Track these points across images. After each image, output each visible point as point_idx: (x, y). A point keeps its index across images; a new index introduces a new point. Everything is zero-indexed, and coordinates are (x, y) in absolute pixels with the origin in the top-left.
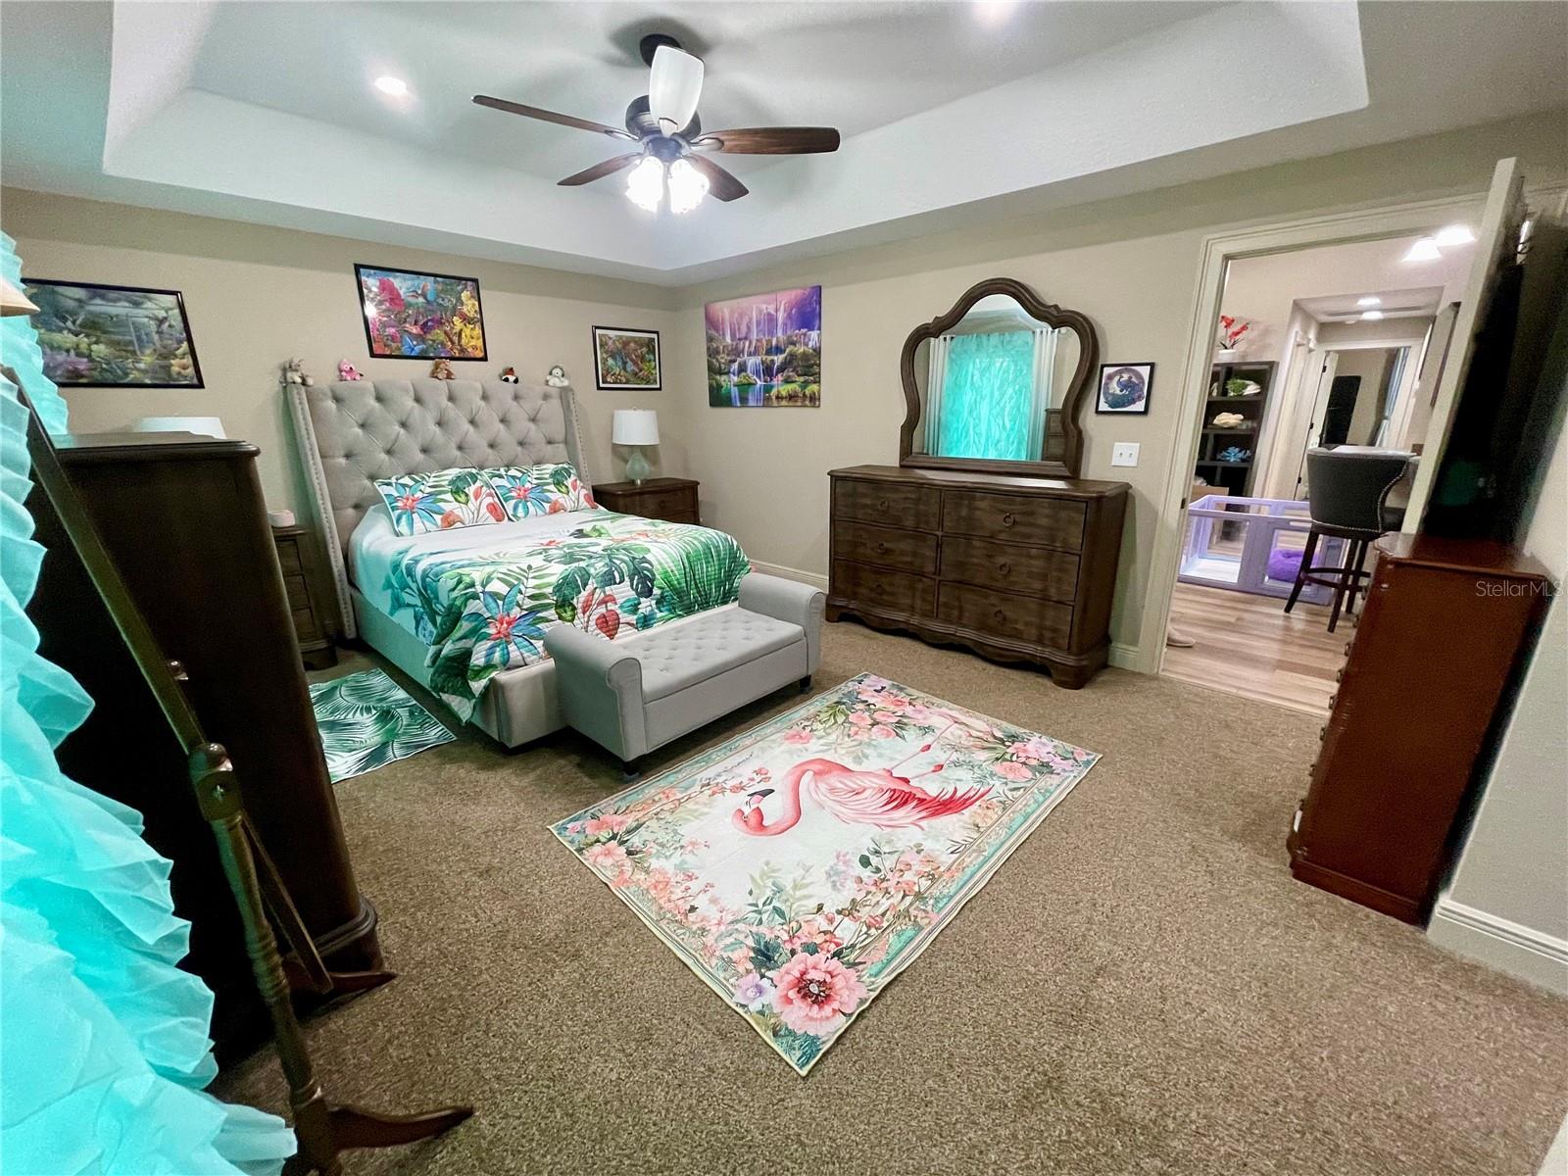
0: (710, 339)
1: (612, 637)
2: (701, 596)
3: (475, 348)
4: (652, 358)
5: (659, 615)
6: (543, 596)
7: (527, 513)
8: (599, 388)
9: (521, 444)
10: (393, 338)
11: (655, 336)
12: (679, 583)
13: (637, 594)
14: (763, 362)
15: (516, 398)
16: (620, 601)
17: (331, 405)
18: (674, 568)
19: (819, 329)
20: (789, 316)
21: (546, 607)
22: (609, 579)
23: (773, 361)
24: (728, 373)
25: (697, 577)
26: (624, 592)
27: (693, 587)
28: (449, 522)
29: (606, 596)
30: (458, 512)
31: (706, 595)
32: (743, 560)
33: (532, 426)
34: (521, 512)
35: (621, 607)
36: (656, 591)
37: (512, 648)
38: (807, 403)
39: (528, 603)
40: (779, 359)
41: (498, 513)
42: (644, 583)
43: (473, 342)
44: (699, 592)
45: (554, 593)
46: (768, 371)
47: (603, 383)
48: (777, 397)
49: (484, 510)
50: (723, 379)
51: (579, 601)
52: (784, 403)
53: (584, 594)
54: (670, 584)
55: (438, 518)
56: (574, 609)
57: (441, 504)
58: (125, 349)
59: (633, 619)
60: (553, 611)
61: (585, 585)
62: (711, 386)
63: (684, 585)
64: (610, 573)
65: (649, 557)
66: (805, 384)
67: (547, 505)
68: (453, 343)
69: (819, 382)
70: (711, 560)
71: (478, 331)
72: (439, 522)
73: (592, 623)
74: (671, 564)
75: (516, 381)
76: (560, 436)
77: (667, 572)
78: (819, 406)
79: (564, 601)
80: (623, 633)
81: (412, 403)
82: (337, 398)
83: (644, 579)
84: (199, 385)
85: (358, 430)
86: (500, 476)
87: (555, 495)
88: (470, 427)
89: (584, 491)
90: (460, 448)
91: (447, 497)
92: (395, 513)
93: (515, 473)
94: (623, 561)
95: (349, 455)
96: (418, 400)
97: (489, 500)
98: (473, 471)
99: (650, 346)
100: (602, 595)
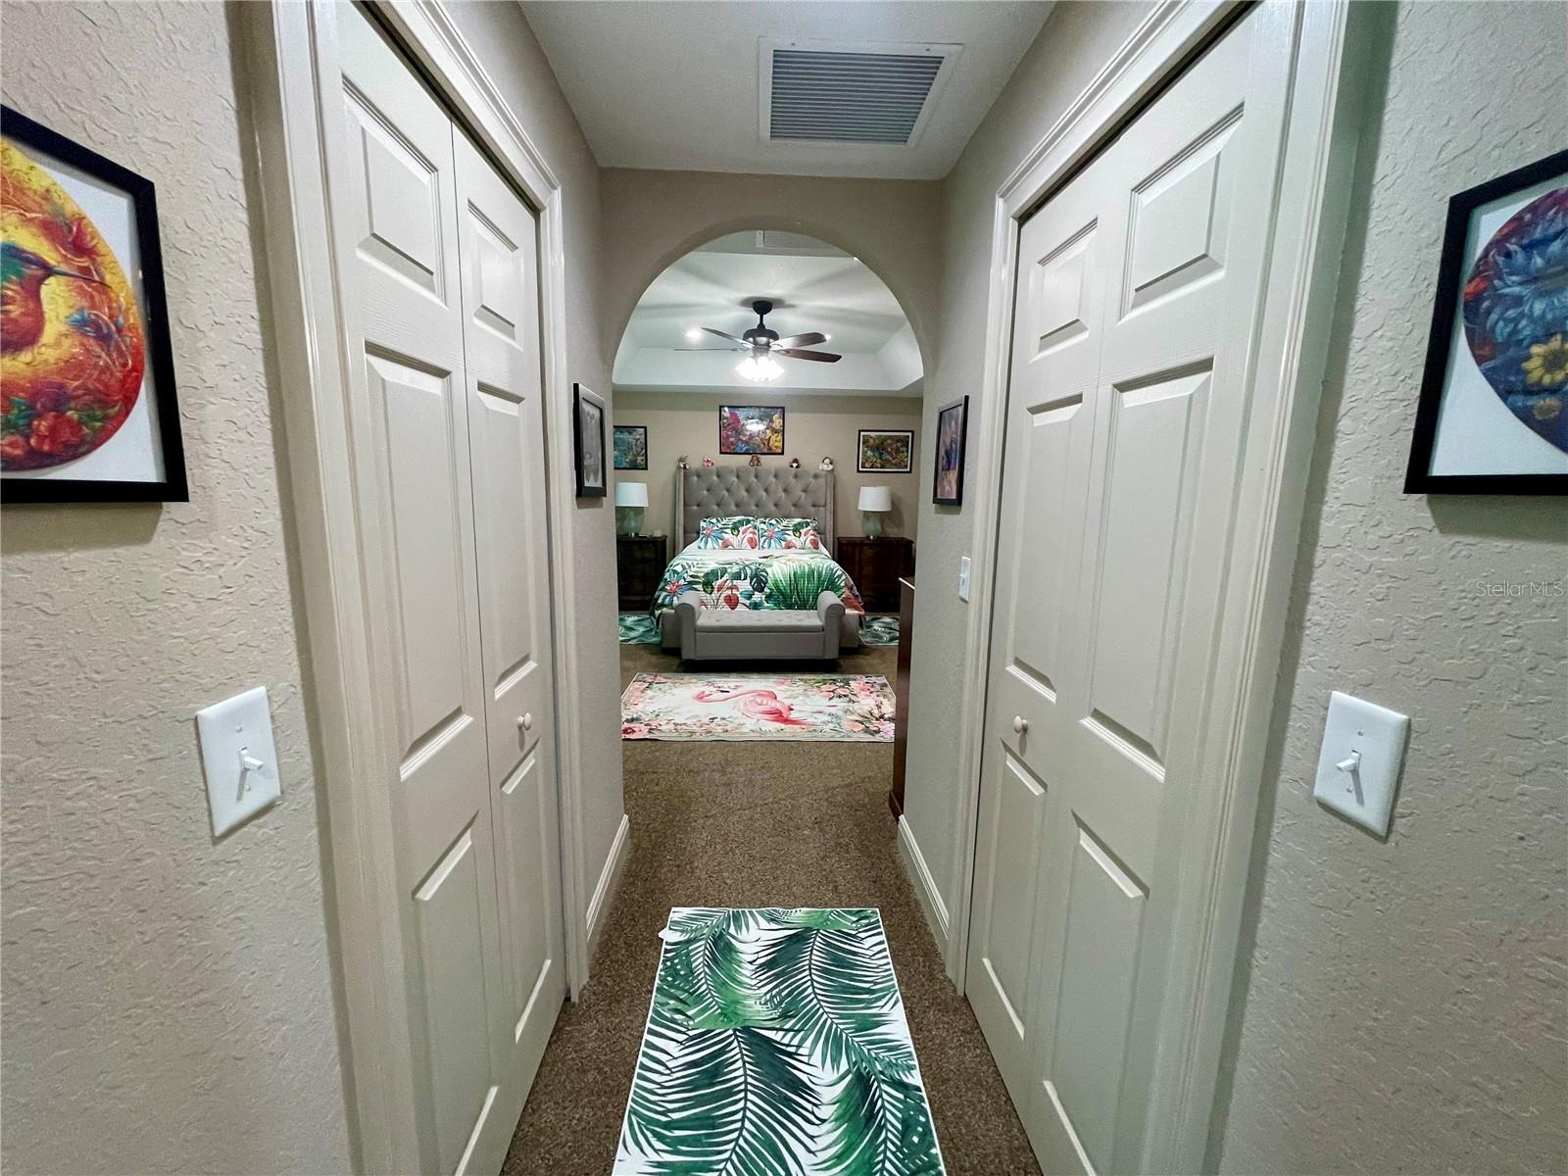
1: (733, 609)
2: (800, 601)
3: (777, 447)
5: (766, 604)
6: (697, 577)
7: (769, 545)
8: (858, 471)
9: (795, 505)
10: (732, 444)
11: (910, 434)
12: (785, 589)
13: (753, 588)
15: (796, 476)
16: (741, 590)
17: (695, 478)
18: (782, 580)
21: (697, 583)
22: (737, 576)
25: (799, 588)
26: (745, 585)
27: (796, 593)
28: (726, 545)
29: (733, 585)
30: (731, 540)
32: (839, 585)
33: (803, 494)
34: (766, 545)
35: (741, 594)
36: (766, 590)
37: (675, 598)
39: (689, 579)
41: (753, 544)
42: (759, 584)
43: (777, 444)
44: (799, 598)
45: (703, 577)
47: (863, 467)
49: (745, 540)
51: (716, 584)
53: (720, 581)
54: (777, 588)
55: (720, 542)
56: (713, 588)
57: (724, 534)
58: (623, 453)
59: (748, 602)
60: (701, 586)
61: (722, 577)
63: (789, 591)
64: (739, 574)
65: (768, 570)
67: (783, 543)
68: (764, 444)
70: (812, 580)
71: (780, 437)
72: (720, 544)
73: (722, 598)
74: (781, 577)
75: (797, 467)
76: (823, 502)
77: (777, 580)
79: (708, 582)
80: (740, 608)
81: (735, 479)
82: (699, 476)
83: (760, 581)
84: (646, 469)
85: (705, 492)
86: (765, 523)
87: (791, 537)
88: (764, 494)
89: (813, 537)
90: (757, 505)
91: (729, 531)
92: (701, 536)
93: (773, 522)
94: (750, 568)
95: (698, 505)
96: (738, 477)
97: (751, 535)
98: (751, 518)
99: (904, 442)
100: (731, 584)
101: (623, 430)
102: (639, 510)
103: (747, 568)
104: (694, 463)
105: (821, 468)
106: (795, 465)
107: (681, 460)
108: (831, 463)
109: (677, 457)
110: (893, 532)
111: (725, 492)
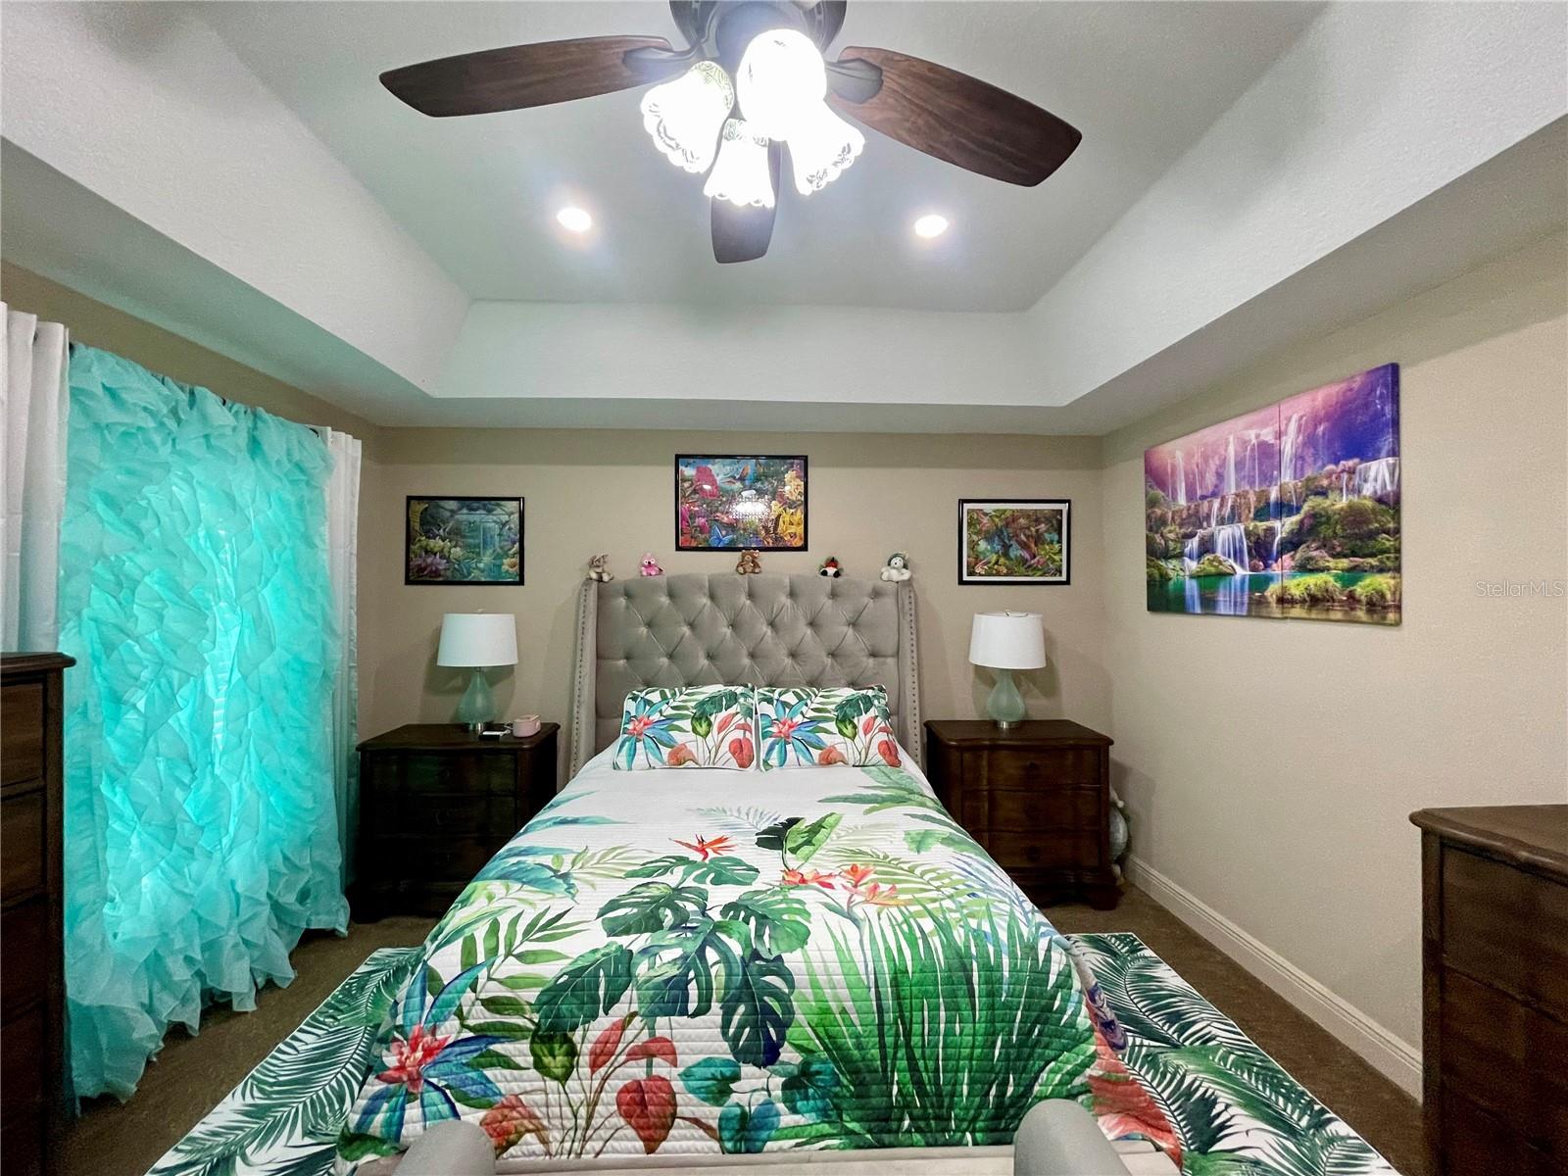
0: (1152, 503)
1: (651, 1143)
2: (923, 1093)
3: (793, 536)
4: (1056, 537)
5: (787, 1119)
6: (515, 1005)
7: (782, 763)
8: (961, 582)
9: (833, 654)
10: (702, 529)
11: (1064, 507)
12: (859, 1046)
13: (735, 1050)
14: (1248, 534)
15: (834, 595)
16: (686, 1060)
17: (622, 601)
18: (849, 1005)
19: (1395, 452)
20: (1310, 441)
21: (511, 1033)
22: (671, 998)
23: (1270, 531)
24: (1180, 556)
25: (915, 1040)
26: (702, 1038)
27: (903, 1064)
28: (679, 759)
29: (654, 1039)
30: (691, 747)
31: (939, 1094)
32: (1072, 1025)
33: (850, 631)
34: (774, 760)
35: (687, 1075)
36: (789, 1055)
37: (413, 1111)
38: (1361, 614)
39: (480, 1016)
40: (1283, 527)
41: (743, 755)
42: (758, 1028)
43: (793, 529)
44: (918, 1083)
45: (538, 1006)
46: (1261, 550)
47: (970, 574)
48: (1281, 600)
49: (725, 747)
50: (1171, 566)
51: (588, 1036)
52: (1297, 611)
53: (602, 1023)
54: (833, 1043)
55: (665, 751)
56: (573, 1052)
57: (674, 733)
58: (475, 551)
59: (711, 1113)
60: (524, 1046)
61: (612, 1000)
62: (1150, 576)
63: (875, 1052)
64: (679, 984)
65: (793, 960)
66: (1354, 574)
67: (816, 753)
68: (767, 532)
69: (1398, 569)
70: (964, 1002)
71: (799, 515)
72: (665, 757)
73: (609, 1096)
74: (844, 993)
75: (837, 575)
76: (890, 648)
77: (827, 1011)
78: (1398, 623)
79: (552, 1027)
80: (682, 1141)
81: (705, 601)
82: (628, 595)
83: (761, 1017)
84: (521, 582)
85: (643, 630)
86: (770, 701)
87: (833, 739)
88: (769, 631)
89: (883, 737)
90: (752, 656)
91: (686, 724)
92: (622, 737)
93: (790, 698)
94: (726, 957)
95: (628, 658)
96: (712, 597)
97: (739, 734)
98: (739, 690)
99: (1055, 522)
100: (645, 1036)
101: (475, 505)
102: (497, 675)
103: (711, 955)
104: (623, 569)
105: (885, 577)
106: (831, 571)
107: (594, 563)
108: (905, 566)
109: (588, 560)
111: (686, 630)
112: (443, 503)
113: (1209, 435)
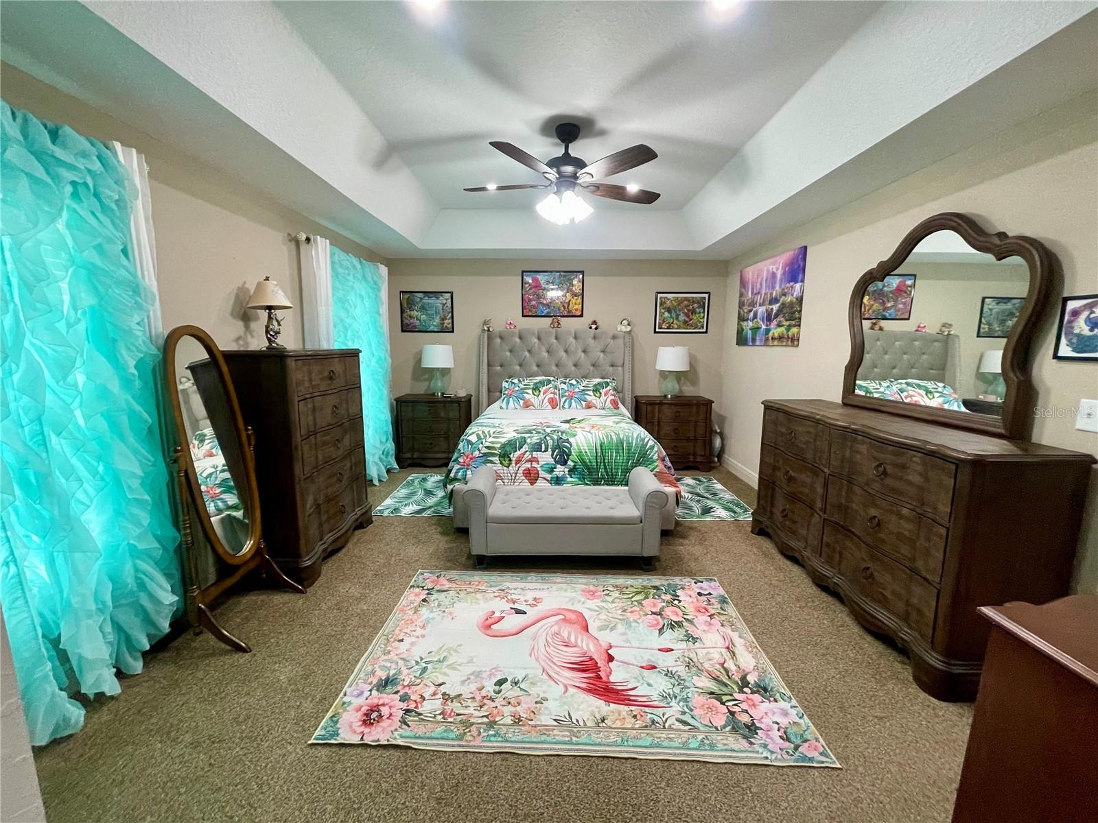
0: (741, 295)
1: (532, 484)
2: (608, 475)
3: (576, 310)
4: (702, 311)
5: (569, 479)
6: (493, 448)
7: (570, 406)
8: (655, 332)
9: (593, 365)
10: (534, 307)
11: (707, 296)
12: (590, 462)
13: (555, 461)
14: (767, 310)
15: (595, 338)
16: (541, 463)
17: (498, 340)
18: (587, 451)
19: (803, 281)
20: (784, 274)
21: (493, 455)
22: (537, 447)
23: (772, 309)
24: (747, 320)
25: (606, 461)
26: (546, 458)
27: (602, 467)
28: (527, 405)
29: (533, 457)
30: (532, 400)
31: (612, 475)
32: (651, 458)
33: (602, 354)
34: (566, 405)
35: (542, 467)
36: (570, 463)
37: (469, 472)
38: (789, 343)
39: (484, 450)
40: (775, 307)
41: (553, 404)
42: (562, 456)
43: (576, 307)
44: (607, 472)
45: (500, 448)
46: (769, 318)
47: (660, 328)
48: (772, 338)
49: (546, 401)
50: (744, 324)
51: (514, 456)
52: (776, 343)
53: (518, 453)
54: (583, 461)
56: (510, 460)
57: (525, 395)
58: (431, 317)
59: (549, 476)
60: (497, 458)
61: (521, 448)
62: (738, 329)
63: (595, 464)
64: (540, 444)
65: (572, 440)
66: (790, 326)
67: (584, 403)
68: (564, 308)
69: (799, 326)
70: (621, 451)
71: (580, 300)
72: (522, 404)
73: (521, 471)
74: (586, 448)
75: (596, 328)
76: (620, 363)
77: (581, 452)
78: (797, 346)
79: (505, 454)
80: (540, 483)
81: (536, 340)
82: (501, 338)
83: (562, 453)
84: (453, 332)
85: (508, 354)
86: (565, 383)
87: (591, 397)
88: (564, 354)
89: (613, 397)
90: (557, 366)
91: (530, 391)
92: (503, 397)
93: (573, 382)
94: (552, 439)
95: (501, 366)
96: (539, 339)
97: (552, 396)
98: (552, 379)
99: (701, 303)
100: (530, 456)
101: (431, 295)
102: (445, 372)
103: (548, 438)
104: (498, 326)
105: (619, 329)
106: (594, 327)
107: (485, 323)
108: (629, 325)
109: (483, 320)
110: (689, 391)
111: (527, 354)
112: (416, 294)
113: (760, 265)
